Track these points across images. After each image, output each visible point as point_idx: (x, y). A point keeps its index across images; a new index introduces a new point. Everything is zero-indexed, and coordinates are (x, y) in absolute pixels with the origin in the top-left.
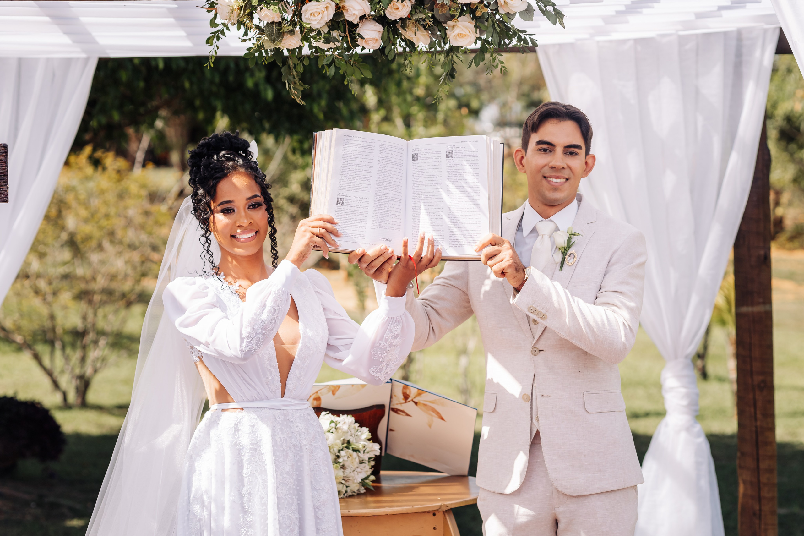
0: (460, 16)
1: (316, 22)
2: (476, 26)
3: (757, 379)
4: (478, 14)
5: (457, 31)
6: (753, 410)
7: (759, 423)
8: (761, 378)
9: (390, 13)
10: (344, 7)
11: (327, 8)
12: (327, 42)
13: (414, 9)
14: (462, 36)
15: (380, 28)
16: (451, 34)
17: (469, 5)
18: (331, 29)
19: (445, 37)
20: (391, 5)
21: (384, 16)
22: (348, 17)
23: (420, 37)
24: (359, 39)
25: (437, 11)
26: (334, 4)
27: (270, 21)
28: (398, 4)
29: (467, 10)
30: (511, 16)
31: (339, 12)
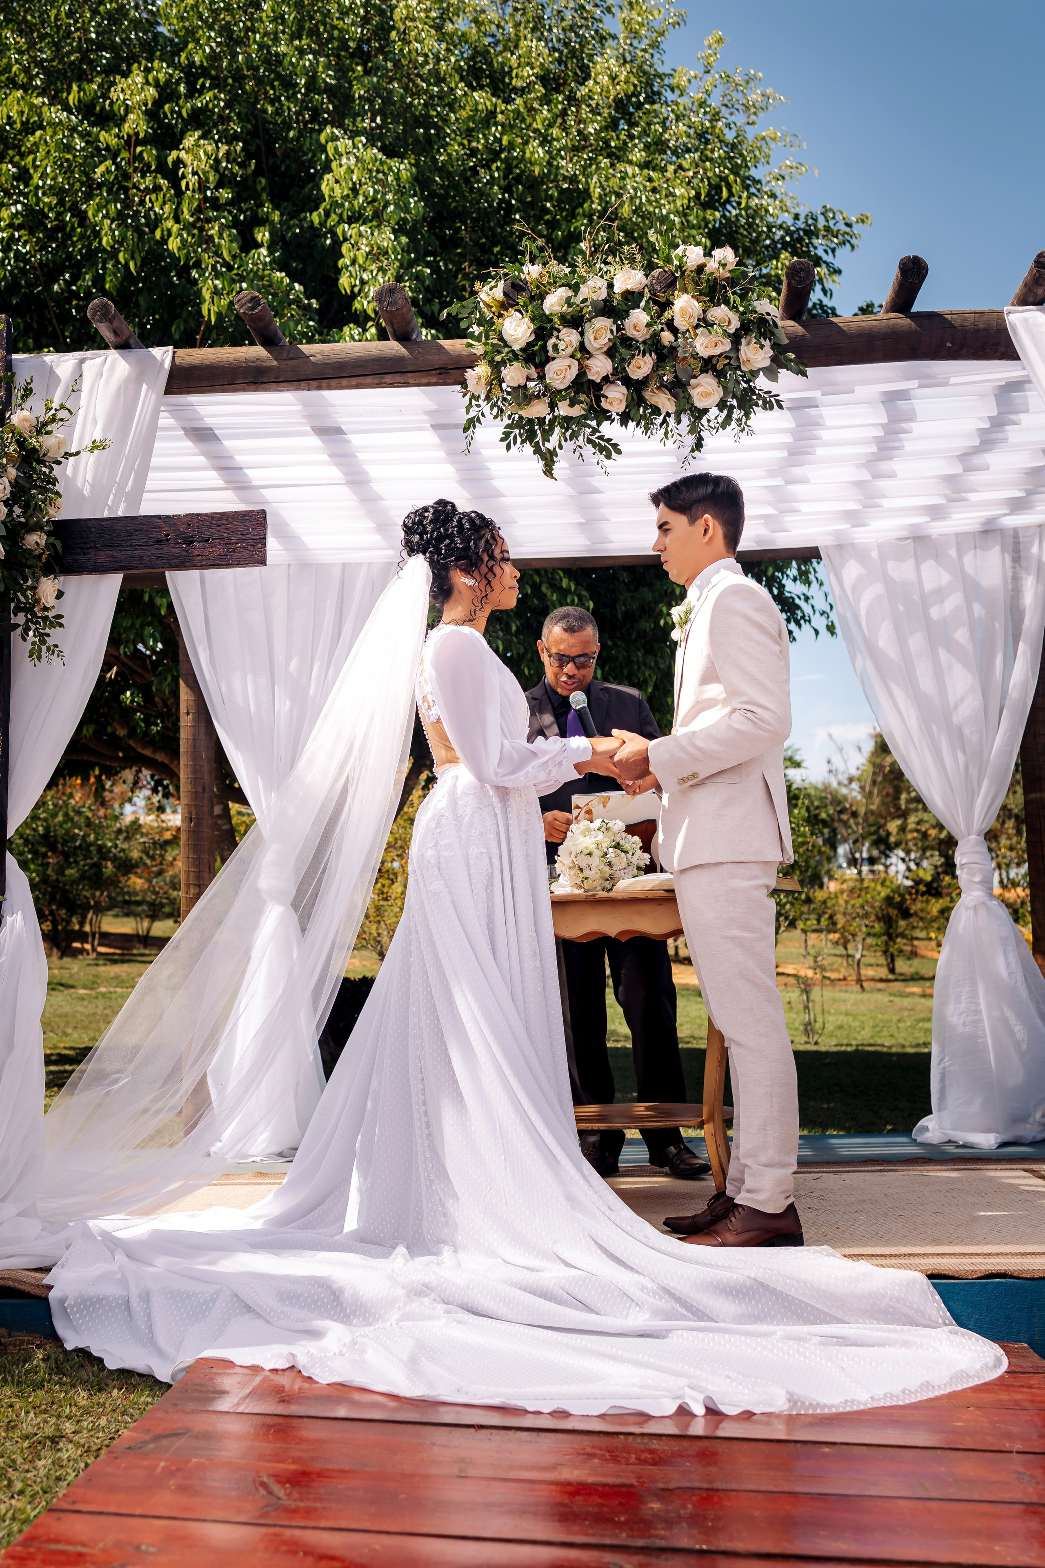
0: (701, 373)
1: (559, 382)
2: (719, 384)
4: (719, 366)
5: (699, 390)
9: (634, 372)
10: (587, 366)
11: (569, 366)
12: (572, 405)
13: (657, 367)
14: (707, 395)
15: (624, 389)
16: (695, 393)
17: (711, 358)
18: (577, 393)
19: (689, 397)
20: (633, 362)
21: (627, 375)
22: (591, 376)
23: (665, 402)
24: (603, 399)
25: (679, 366)
26: (576, 363)
27: (516, 385)
28: (639, 360)
29: (708, 365)
30: (754, 374)
31: (582, 372)
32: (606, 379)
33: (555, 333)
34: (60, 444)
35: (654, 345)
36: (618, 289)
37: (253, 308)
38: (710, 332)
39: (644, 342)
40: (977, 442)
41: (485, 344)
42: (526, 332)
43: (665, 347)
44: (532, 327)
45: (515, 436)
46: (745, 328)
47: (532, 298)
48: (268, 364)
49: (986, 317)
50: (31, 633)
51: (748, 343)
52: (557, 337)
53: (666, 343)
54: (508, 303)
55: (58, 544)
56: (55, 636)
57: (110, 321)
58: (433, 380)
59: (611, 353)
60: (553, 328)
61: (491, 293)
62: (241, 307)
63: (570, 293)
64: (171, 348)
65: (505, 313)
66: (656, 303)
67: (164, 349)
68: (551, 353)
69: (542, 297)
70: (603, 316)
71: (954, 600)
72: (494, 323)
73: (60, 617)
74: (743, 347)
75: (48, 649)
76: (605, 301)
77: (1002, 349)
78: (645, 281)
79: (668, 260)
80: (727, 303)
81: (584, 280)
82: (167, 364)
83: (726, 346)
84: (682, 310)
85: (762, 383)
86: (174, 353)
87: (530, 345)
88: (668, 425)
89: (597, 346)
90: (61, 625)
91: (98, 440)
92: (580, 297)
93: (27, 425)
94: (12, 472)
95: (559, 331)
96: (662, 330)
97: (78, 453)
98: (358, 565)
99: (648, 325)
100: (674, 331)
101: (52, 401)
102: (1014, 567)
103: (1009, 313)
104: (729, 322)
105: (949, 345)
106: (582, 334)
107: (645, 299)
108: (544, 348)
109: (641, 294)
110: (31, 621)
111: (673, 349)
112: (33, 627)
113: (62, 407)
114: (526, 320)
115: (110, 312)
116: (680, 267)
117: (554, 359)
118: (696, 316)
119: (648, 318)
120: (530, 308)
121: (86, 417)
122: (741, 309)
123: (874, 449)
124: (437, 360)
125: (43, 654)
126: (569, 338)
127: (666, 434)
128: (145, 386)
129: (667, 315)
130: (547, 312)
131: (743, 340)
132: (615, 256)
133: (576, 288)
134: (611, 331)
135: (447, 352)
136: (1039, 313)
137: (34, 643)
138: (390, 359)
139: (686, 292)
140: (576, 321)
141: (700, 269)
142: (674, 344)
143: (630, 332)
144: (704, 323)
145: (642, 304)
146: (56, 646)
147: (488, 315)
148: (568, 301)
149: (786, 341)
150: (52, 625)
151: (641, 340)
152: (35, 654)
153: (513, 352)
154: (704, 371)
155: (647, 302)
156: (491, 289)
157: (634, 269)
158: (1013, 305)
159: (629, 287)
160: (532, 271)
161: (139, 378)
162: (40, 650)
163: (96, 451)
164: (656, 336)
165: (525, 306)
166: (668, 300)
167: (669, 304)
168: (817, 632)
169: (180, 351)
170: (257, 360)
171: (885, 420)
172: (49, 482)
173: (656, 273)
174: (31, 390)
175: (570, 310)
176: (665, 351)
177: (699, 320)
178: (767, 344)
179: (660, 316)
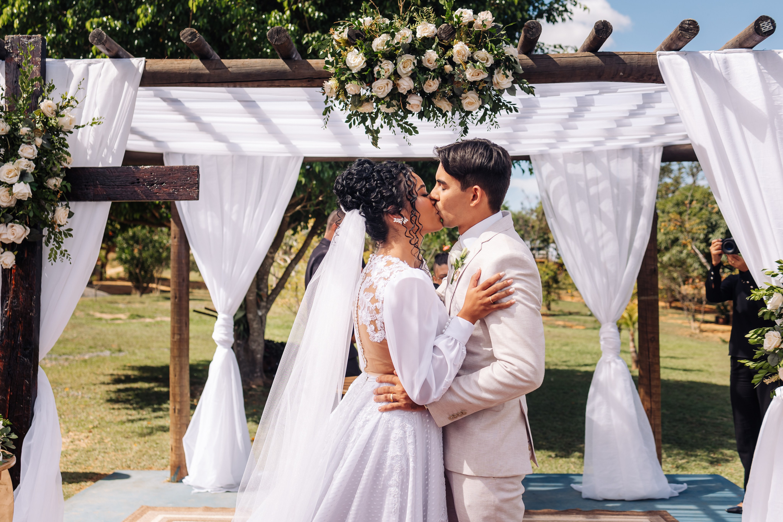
0: (469, 90)
1: (380, 93)
2: (479, 97)
3: (650, 336)
4: (480, 88)
5: (467, 100)
6: (647, 353)
7: (650, 360)
8: (652, 335)
9: (427, 88)
10: (398, 84)
11: (387, 84)
12: (388, 107)
13: (441, 86)
14: (471, 104)
15: (421, 99)
16: (464, 102)
17: (475, 82)
18: (391, 99)
19: (461, 104)
20: (427, 82)
21: (423, 89)
22: (400, 91)
23: (445, 106)
24: (408, 105)
25: (455, 86)
26: (391, 82)
27: (354, 94)
28: (431, 82)
29: (473, 86)
30: (501, 91)
31: (395, 87)
32: (409, 92)
33: (379, 63)
34: (71, 121)
35: (440, 73)
36: (418, 36)
37: (192, 40)
38: (475, 67)
39: (434, 71)
40: (627, 114)
41: (336, 68)
42: (361, 62)
43: (447, 74)
44: (365, 59)
45: (354, 120)
46: (497, 64)
47: (365, 40)
48: (203, 72)
49: (645, 57)
50: (52, 241)
51: (499, 73)
52: (380, 66)
53: (448, 72)
54: (350, 42)
55: (69, 186)
56: (67, 244)
57: (103, 44)
58: (304, 85)
59: (413, 76)
60: (378, 60)
61: (340, 35)
62: (184, 39)
63: (389, 38)
64: (144, 59)
65: (349, 49)
66: (442, 46)
67: (140, 59)
68: (376, 76)
69: (372, 39)
70: (409, 53)
71: (604, 185)
72: (341, 55)
73: (70, 230)
74: (495, 76)
75: (61, 253)
76: (410, 44)
77: (654, 78)
78: (436, 31)
79: (451, 18)
80: (486, 48)
81: (398, 30)
82: (141, 70)
83: (485, 75)
84: (458, 52)
85: (506, 97)
86: (146, 62)
87: (363, 70)
88: (447, 116)
89: (405, 72)
90: (71, 235)
91: (96, 118)
92: (396, 41)
93: (50, 109)
94: (39, 141)
95: (381, 62)
96: (446, 64)
97: (83, 126)
98: (272, 157)
99: (437, 60)
100: (453, 64)
101: (66, 94)
102: (639, 170)
103: (660, 55)
104: (487, 60)
105: (621, 74)
106: (396, 64)
107: (435, 44)
108: (372, 72)
109: (433, 39)
110: (52, 232)
111: (452, 75)
112: (53, 237)
113: (72, 98)
114: (361, 54)
115: (103, 39)
116: (458, 23)
117: (377, 79)
118: (467, 55)
119: (437, 55)
120: (364, 47)
121: (90, 102)
122: (496, 52)
123: (567, 117)
124: (307, 73)
125: (58, 256)
126: (387, 66)
127: (446, 121)
128: (126, 84)
129: (449, 53)
130: (375, 50)
131: (496, 72)
132: (418, 13)
133: (393, 35)
134: (414, 63)
135: (313, 68)
136: (678, 56)
137: (52, 250)
138: (278, 71)
139: (461, 40)
140: (391, 56)
141: (471, 24)
142: (453, 73)
143: (426, 64)
144: (472, 59)
145: (434, 46)
146: (66, 251)
147: (338, 50)
148: (388, 43)
149: (522, 72)
150: (66, 236)
151: (432, 69)
152: (53, 257)
153: (353, 74)
154: (470, 89)
155: (437, 46)
156: (340, 33)
157: (429, 23)
158: (661, 50)
159: (426, 35)
160: (366, 21)
161: (123, 77)
162: (56, 253)
163: (94, 125)
164: (441, 68)
165: (361, 45)
166: (450, 44)
167: (450, 47)
168: (523, 171)
169: (150, 61)
170: (196, 69)
171: (576, 106)
172: (63, 146)
173: (443, 26)
174: (54, 86)
175: (388, 49)
176: (447, 77)
177: (468, 58)
178: (509, 73)
179: (444, 53)
